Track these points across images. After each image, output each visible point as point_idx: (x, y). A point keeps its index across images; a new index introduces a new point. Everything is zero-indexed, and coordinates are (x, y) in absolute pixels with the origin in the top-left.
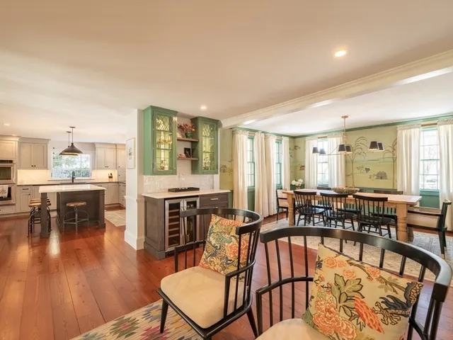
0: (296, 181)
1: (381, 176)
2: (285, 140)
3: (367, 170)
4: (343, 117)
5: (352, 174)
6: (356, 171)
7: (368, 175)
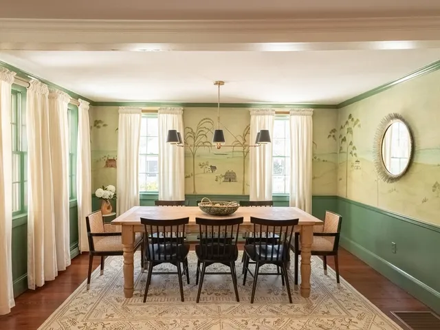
0: (104, 189)
1: (230, 177)
2: (84, 106)
3: (213, 168)
4: (216, 83)
5: (193, 175)
6: (198, 170)
7: (213, 176)
